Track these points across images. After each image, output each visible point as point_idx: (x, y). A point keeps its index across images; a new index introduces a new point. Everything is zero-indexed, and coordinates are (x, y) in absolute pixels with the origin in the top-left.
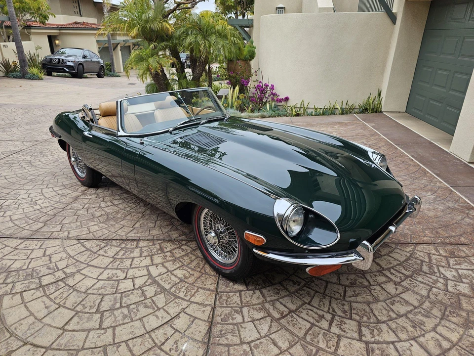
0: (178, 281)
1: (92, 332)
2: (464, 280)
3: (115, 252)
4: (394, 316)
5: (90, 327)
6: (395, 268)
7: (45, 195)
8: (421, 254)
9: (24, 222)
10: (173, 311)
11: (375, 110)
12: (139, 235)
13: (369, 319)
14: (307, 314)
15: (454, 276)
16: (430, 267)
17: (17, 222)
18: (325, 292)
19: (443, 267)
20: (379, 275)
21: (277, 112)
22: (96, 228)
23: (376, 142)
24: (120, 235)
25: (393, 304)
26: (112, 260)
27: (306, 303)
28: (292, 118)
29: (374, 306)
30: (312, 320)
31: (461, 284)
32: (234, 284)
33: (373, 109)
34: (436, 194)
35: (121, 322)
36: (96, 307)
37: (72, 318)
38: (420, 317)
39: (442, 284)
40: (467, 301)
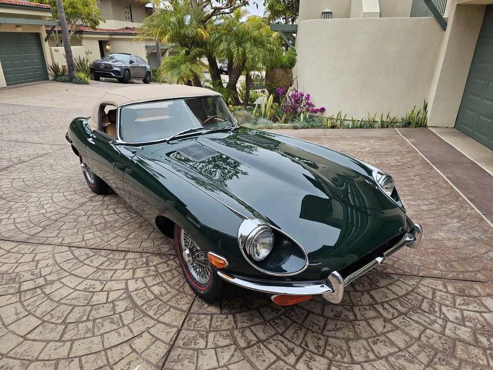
0: (152, 297)
1: (51, 344)
2: (467, 323)
3: (100, 262)
4: (372, 356)
5: (51, 338)
6: (390, 303)
7: (54, 199)
8: (426, 289)
9: (25, 225)
10: (136, 330)
11: (419, 124)
12: (130, 246)
13: (342, 358)
14: (276, 346)
15: (457, 317)
16: (431, 305)
17: (19, 226)
18: (303, 322)
19: (447, 306)
20: (370, 309)
21: (311, 123)
22: (91, 236)
23: (411, 160)
24: (111, 245)
25: (375, 343)
26: (95, 270)
27: (278, 333)
28: (325, 130)
29: (352, 344)
30: (279, 353)
31: (463, 328)
32: (208, 306)
33: (417, 123)
34: (463, 222)
35: (82, 336)
36: (63, 318)
37: (37, 327)
38: (402, 361)
39: (440, 325)
40: (463, 348)
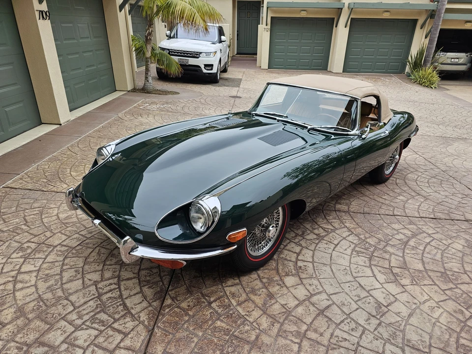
2: (65, 346)
4: (65, 267)
6: (117, 290)
13: (73, 253)
15: (77, 340)
19: (96, 337)
20: (113, 275)
25: (76, 271)
29: (81, 259)
38: (52, 282)
39: (74, 320)
40: (40, 328)
